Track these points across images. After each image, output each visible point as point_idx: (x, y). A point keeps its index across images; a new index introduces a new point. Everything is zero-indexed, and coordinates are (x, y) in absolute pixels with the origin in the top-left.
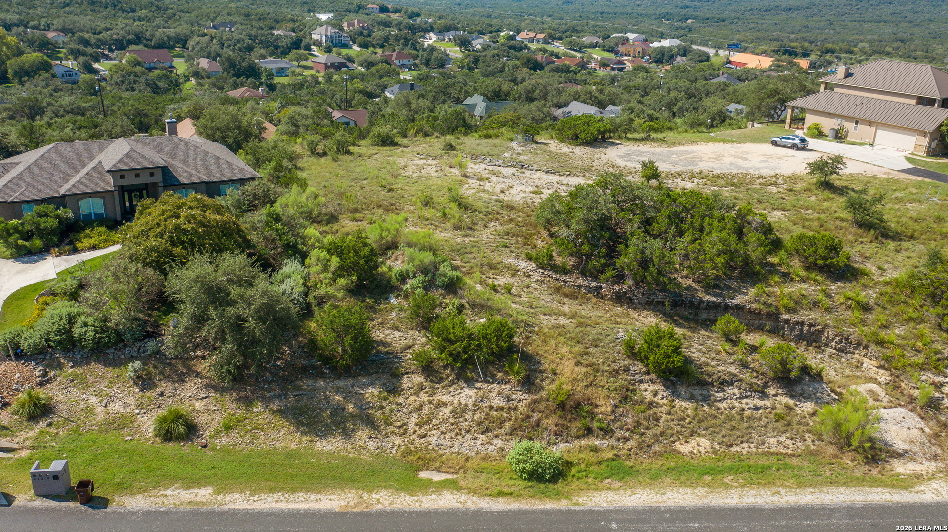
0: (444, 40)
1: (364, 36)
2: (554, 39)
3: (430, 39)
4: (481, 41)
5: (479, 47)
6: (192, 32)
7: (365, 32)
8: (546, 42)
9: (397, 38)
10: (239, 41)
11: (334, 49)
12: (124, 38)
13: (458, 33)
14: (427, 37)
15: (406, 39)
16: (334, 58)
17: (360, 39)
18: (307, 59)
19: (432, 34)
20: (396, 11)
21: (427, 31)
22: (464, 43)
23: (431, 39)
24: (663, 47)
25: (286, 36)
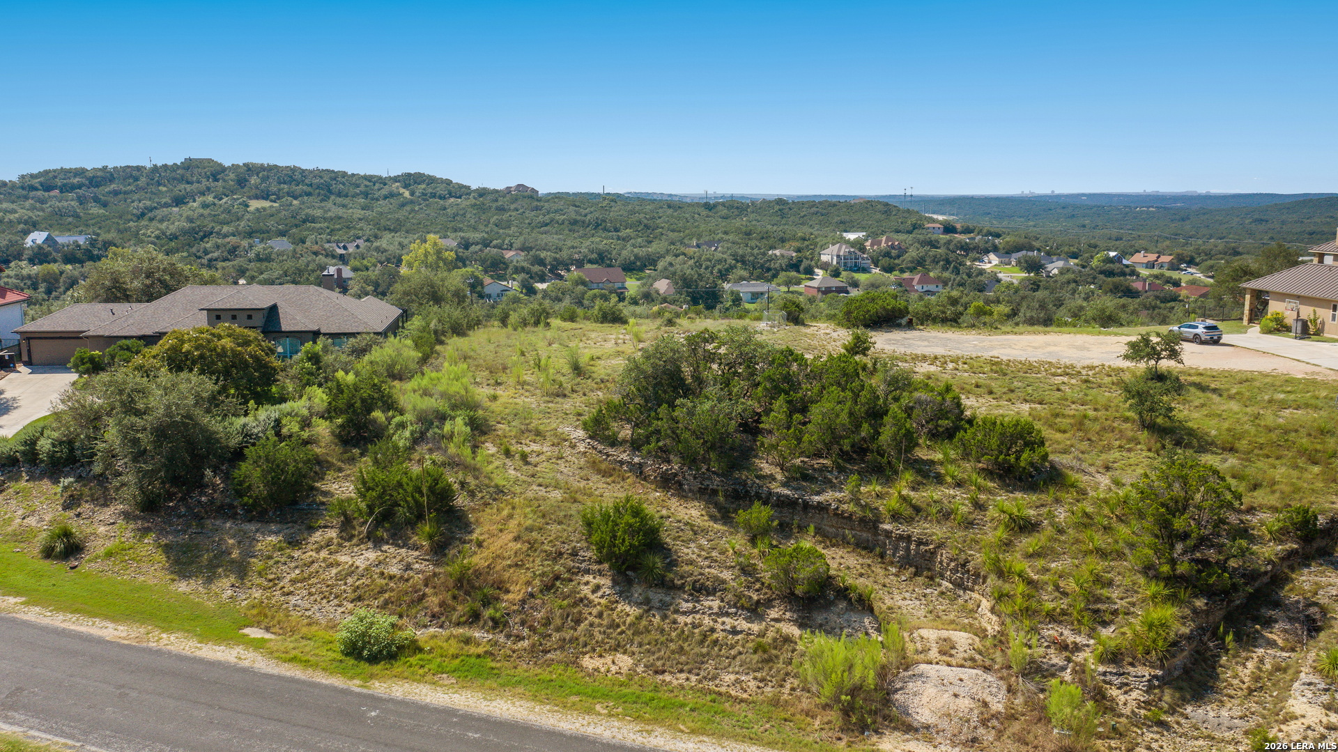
0: (1009, 264)
1: (891, 257)
2: (1191, 262)
3: (990, 262)
4: (1060, 264)
5: (1055, 271)
6: (668, 251)
7: (894, 253)
8: (1174, 267)
9: (935, 261)
10: (720, 261)
11: (844, 274)
12: (585, 256)
13: (1030, 254)
14: (986, 259)
15: (948, 262)
16: (835, 283)
17: (884, 261)
18: (798, 283)
19: (992, 256)
20: (967, 231)
21: (987, 252)
22: (1033, 266)
23: (991, 263)
25: (782, 256)
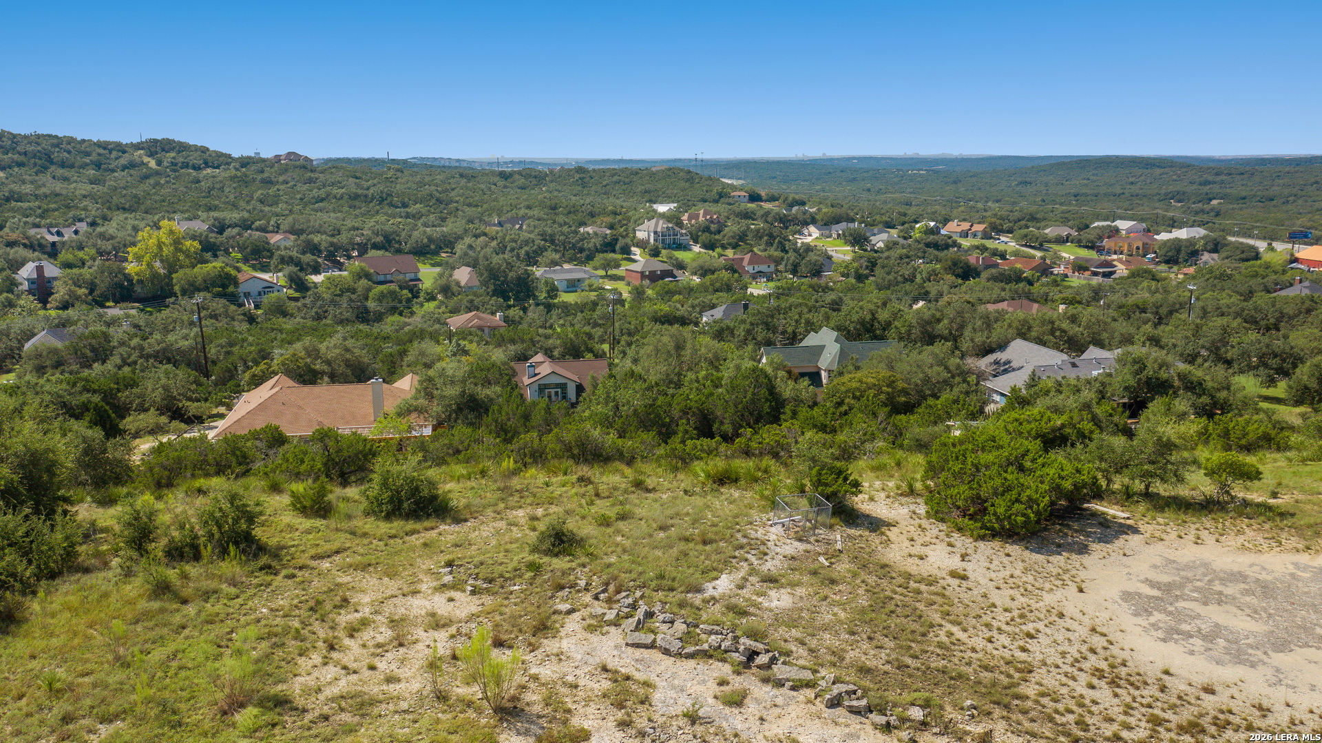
0: (830, 236)
1: (711, 233)
2: (1000, 231)
3: (810, 235)
4: (884, 236)
5: (881, 245)
6: (466, 231)
7: (713, 227)
8: (986, 236)
9: (758, 235)
10: (527, 242)
11: (664, 252)
12: (369, 240)
13: (851, 225)
14: (806, 232)
15: (771, 236)
16: (658, 265)
17: (704, 237)
18: (618, 266)
19: (812, 228)
20: (772, 199)
21: (806, 224)
22: (858, 240)
23: (812, 236)
24: (1177, 240)
25: (596, 234)
